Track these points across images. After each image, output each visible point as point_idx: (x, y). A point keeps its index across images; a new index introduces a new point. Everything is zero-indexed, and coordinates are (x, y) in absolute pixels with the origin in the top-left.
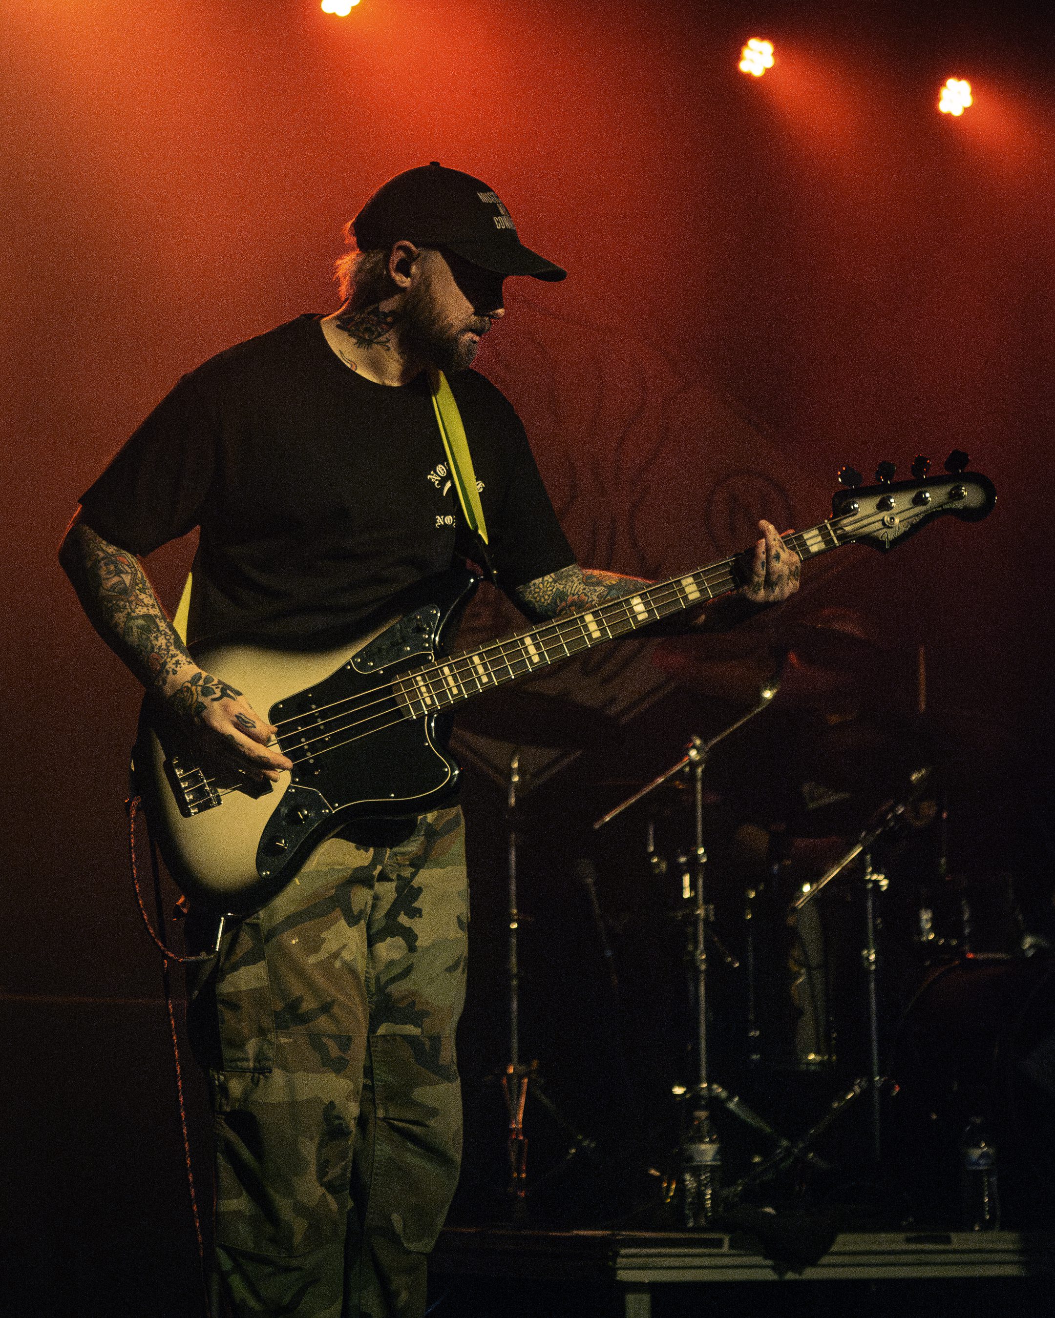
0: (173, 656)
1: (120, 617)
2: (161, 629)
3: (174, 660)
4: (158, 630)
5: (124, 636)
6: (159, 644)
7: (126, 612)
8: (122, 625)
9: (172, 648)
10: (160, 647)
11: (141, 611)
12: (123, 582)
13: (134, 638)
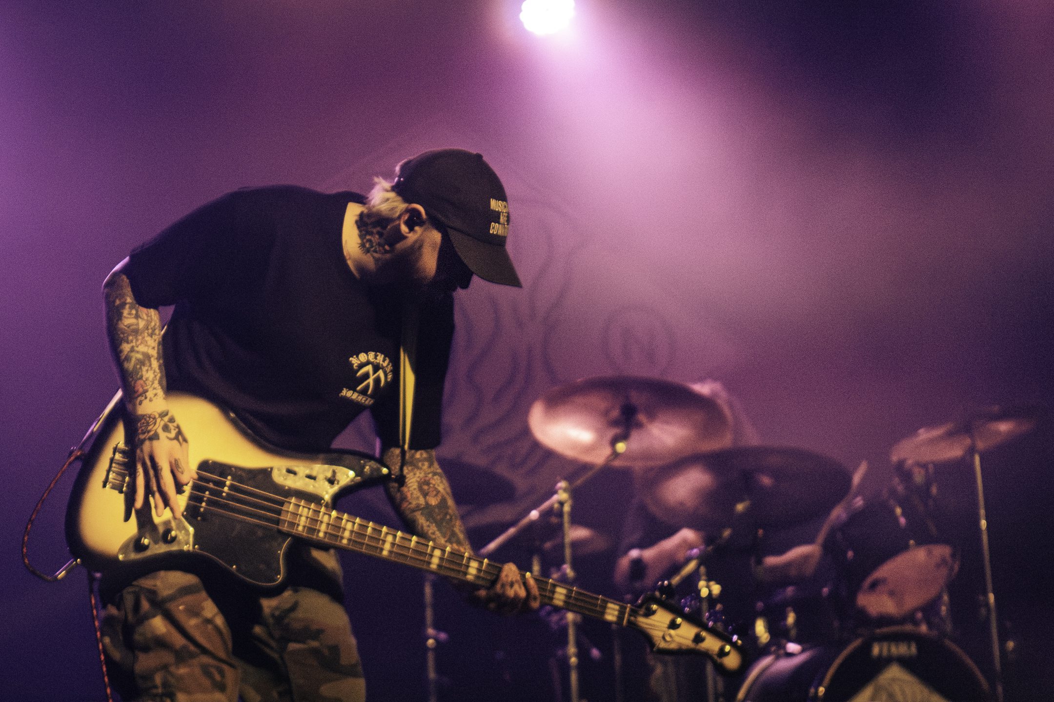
0: (154, 389)
1: (126, 347)
2: (153, 366)
3: (155, 391)
4: (150, 365)
5: (124, 361)
6: (147, 375)
7: (132, 344)
8: (125, 353)
9: (156, 382)
10: (147, 379)
11: (142, 348)
12: (138, 324)
13: (130, 366)
